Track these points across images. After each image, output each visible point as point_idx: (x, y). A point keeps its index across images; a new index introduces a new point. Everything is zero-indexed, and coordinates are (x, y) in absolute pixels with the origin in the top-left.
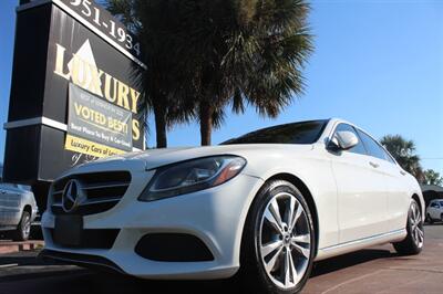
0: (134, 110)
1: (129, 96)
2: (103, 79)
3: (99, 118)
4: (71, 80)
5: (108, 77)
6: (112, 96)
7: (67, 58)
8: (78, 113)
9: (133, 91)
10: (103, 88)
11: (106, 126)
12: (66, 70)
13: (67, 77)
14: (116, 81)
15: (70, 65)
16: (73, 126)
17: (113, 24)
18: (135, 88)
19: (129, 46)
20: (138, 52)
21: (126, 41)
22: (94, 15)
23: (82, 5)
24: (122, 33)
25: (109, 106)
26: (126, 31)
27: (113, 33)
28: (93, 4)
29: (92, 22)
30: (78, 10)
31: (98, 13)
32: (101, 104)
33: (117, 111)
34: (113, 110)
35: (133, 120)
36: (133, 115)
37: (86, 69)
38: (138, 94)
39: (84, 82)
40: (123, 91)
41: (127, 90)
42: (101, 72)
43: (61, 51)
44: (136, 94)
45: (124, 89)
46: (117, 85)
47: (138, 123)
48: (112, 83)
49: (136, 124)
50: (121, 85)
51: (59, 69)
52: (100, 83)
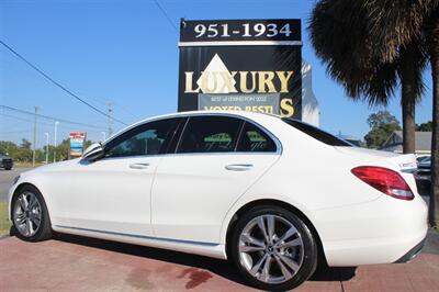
0: (284, 89)
1: (277, 82)
2: (237, 78)
4: (201, 91)
5: (244, 75)
6: (249, 86)
7: (195, 78)
9: (281, 74)
10: (237, 86)
12: (195, 86)
13: (197, 91)
14: (254, 73)
15: (199, 82)
17: (247, 26)
18: (285, 69)
19: (272, 33)
20: (288, 33)
21: (267, 32)
22: (221, 32)
23: (207, 32)
24: (260, 28)
25: (246, 98)
26: (266, 22)
27: (247, 34)
28: (219, 24)
29: (219, 38)
30: (204, 38)
31: (226, 27)
32: (236, 99)
33: (259, 98)
34: (251, 98)
35: (281, 99)
36: (283, 96)
37: (216, 77)
38: (290, 73)
39: (215, 89)
40: (265, 78)
41: (271, 75)
42: (234, 73)
43: (189, 75)
44: (286, 75)
45: (267, 76)
46: (257, 75)
47: (290, 101)
48: (249, 77)
49: (287, 103)
50: (262, 74)
51: (189, 89)
52: (234, 82)
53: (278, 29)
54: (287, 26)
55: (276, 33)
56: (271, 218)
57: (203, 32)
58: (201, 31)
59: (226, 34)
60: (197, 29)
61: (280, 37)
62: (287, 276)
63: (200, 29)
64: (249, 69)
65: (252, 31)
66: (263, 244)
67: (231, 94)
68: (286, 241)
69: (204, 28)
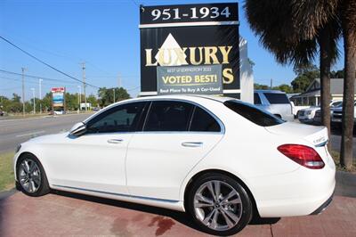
0: (226, 61)
1: (219, 55)
2: (188, 53)
3: (186, 79)
4: (158, 65)
5: (192, 50)
6: (197, 59)
7: (154, 54)
8: (165, 82)
9: (223, 49)
10: (188, 59)
11: (193, 82)
12: (154, 60)
13: (156, 64)
14: (201, 49)
15: (156, 57)
16: (161, 91)
17: (194, 10)
18: (225, 44)
19: (215, 15)
20: (227, 14)
21: (211, 14)
22: (173, 15)
23: (162, 16)
24: (205, 11)
25: (195, 69)
26: (209, 6)
27: (194, 16)
28: (172, 8)
29: (172, 20)
30: (160, 21)
31: (177, 11)
32: (187, 69)
33: (205, 69)
34: (199, 69)
35: (223, 69)
36: (225, 66)
37: (171, 53)
38: (230, 48)
39: (170, 62)
40: (210, 53)
41: (215, 49)
42: (185, 49)
43: (149, 52)
44: (227, 49)
45: (211, 51)
46: (203, 50)
47: (231, 70)
48: (197, 52)
49: (228, 72)
50: (207, 49)
51: (149, 63)
52: (185, 56)
53: (219, 11)
54: (227, 9)
55: (218, 14)
56: (218, 183)
57: (158, 16)
58: (157, 14)
59: (177, 17)
60: (153, 13)
61: (221, 18)
62: (230, 225)
63: (156, 13)
64: (196, 45)
65: (198, 14)
66: (212, 202)
67: (183, 66)
68: (229, 200)
69: (159, 13)
